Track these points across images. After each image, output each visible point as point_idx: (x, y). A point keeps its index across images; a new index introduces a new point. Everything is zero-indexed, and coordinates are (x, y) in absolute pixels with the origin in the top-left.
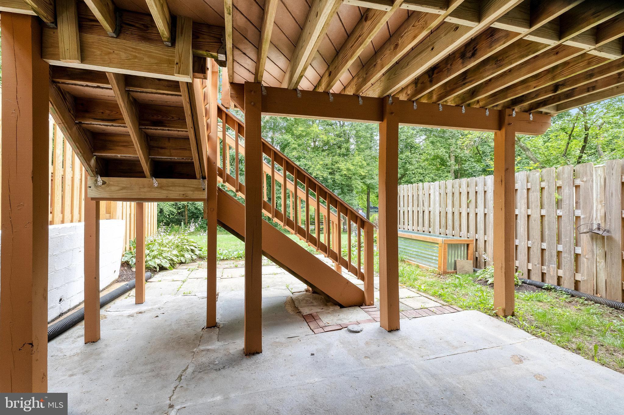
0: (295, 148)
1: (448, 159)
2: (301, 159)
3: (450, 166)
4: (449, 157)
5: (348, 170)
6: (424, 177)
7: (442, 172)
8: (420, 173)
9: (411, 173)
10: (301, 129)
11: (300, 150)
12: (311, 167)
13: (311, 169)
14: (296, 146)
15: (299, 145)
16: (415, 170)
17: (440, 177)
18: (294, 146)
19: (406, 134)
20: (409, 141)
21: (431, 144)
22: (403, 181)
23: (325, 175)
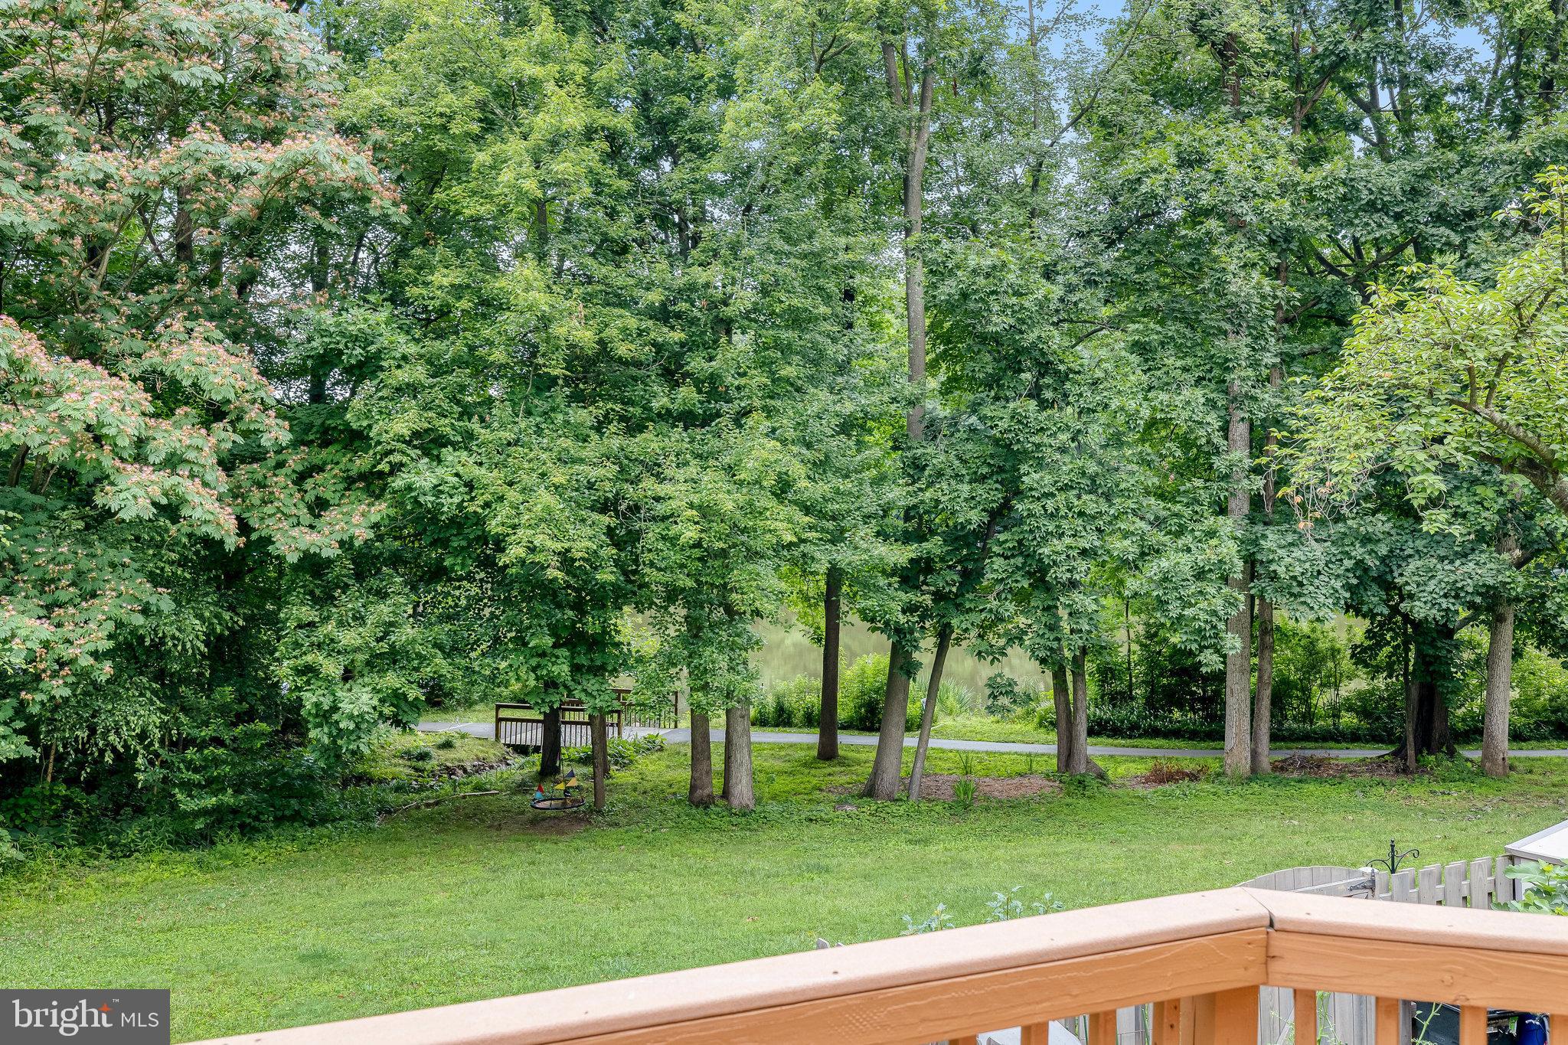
0: (412, 389)
1: (1217, 439)
2: (447, 453)
3: (1226, 477)
4: (1225, 430)
5: (706, 512)
6: (1099, 530)
7: (1187, 505)
8: (1081, 514)
9: (1036, 508)
10: (445, 282)
11: (439, 397)
12: (501, 499)
13: (503, 511)
14: (418, 373)
15: (438, 370)
16: (1061, 497)
17: (1179, 533)
18: (403, 376)
19: (1014, 300)
20: (1032, 336)
21: (1134, 359)
22: (1001, 544)
23: (580, 548)
